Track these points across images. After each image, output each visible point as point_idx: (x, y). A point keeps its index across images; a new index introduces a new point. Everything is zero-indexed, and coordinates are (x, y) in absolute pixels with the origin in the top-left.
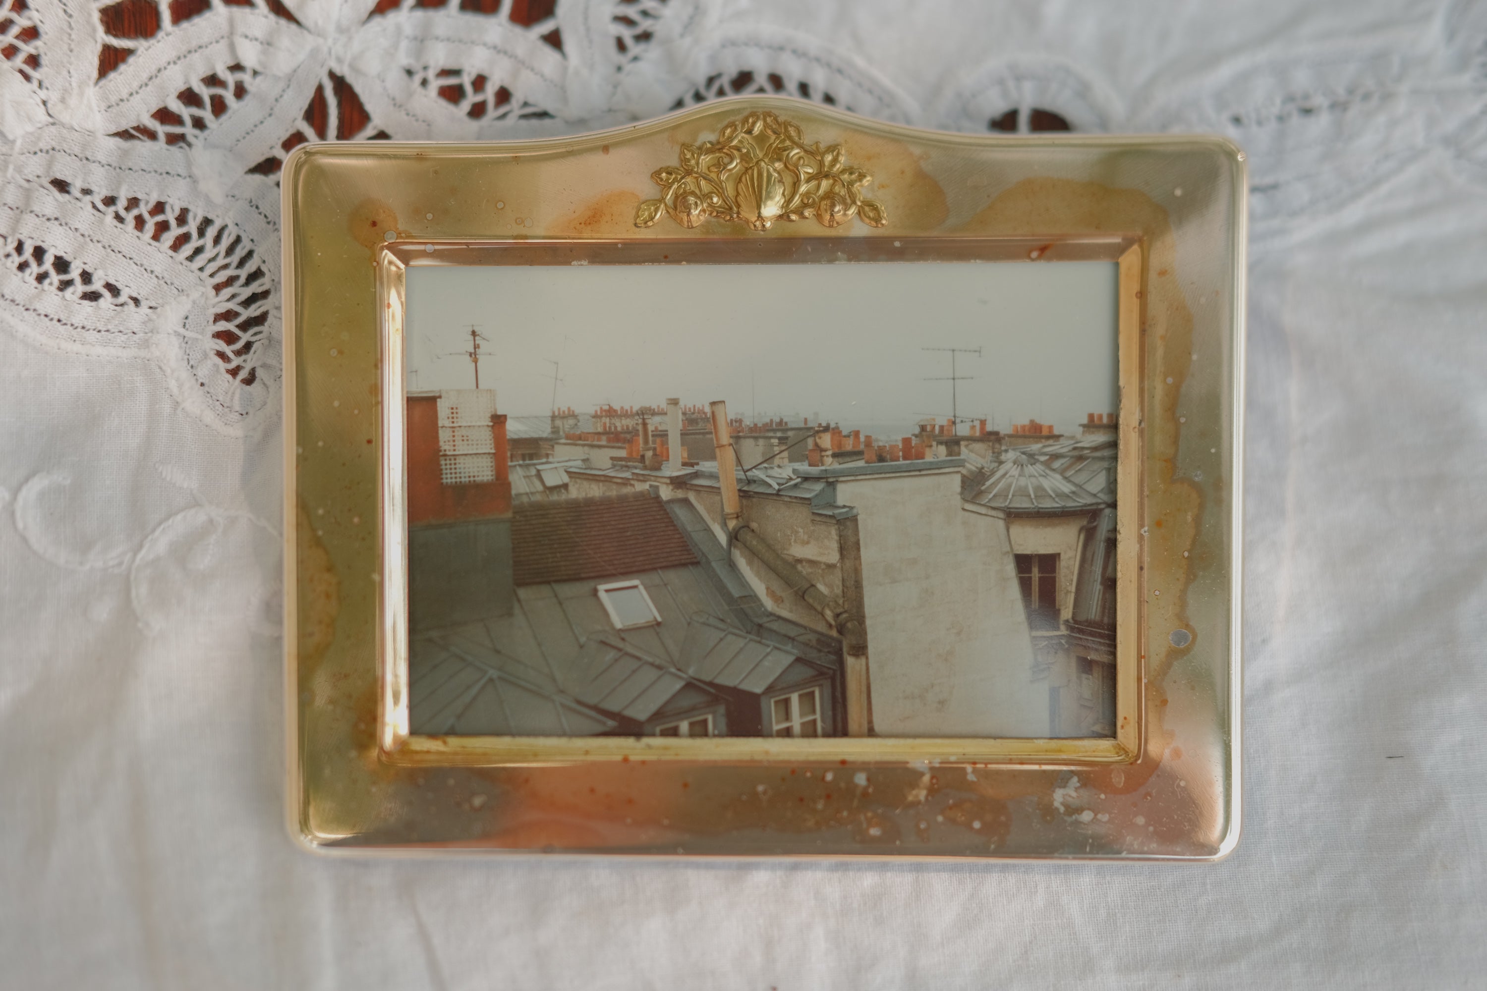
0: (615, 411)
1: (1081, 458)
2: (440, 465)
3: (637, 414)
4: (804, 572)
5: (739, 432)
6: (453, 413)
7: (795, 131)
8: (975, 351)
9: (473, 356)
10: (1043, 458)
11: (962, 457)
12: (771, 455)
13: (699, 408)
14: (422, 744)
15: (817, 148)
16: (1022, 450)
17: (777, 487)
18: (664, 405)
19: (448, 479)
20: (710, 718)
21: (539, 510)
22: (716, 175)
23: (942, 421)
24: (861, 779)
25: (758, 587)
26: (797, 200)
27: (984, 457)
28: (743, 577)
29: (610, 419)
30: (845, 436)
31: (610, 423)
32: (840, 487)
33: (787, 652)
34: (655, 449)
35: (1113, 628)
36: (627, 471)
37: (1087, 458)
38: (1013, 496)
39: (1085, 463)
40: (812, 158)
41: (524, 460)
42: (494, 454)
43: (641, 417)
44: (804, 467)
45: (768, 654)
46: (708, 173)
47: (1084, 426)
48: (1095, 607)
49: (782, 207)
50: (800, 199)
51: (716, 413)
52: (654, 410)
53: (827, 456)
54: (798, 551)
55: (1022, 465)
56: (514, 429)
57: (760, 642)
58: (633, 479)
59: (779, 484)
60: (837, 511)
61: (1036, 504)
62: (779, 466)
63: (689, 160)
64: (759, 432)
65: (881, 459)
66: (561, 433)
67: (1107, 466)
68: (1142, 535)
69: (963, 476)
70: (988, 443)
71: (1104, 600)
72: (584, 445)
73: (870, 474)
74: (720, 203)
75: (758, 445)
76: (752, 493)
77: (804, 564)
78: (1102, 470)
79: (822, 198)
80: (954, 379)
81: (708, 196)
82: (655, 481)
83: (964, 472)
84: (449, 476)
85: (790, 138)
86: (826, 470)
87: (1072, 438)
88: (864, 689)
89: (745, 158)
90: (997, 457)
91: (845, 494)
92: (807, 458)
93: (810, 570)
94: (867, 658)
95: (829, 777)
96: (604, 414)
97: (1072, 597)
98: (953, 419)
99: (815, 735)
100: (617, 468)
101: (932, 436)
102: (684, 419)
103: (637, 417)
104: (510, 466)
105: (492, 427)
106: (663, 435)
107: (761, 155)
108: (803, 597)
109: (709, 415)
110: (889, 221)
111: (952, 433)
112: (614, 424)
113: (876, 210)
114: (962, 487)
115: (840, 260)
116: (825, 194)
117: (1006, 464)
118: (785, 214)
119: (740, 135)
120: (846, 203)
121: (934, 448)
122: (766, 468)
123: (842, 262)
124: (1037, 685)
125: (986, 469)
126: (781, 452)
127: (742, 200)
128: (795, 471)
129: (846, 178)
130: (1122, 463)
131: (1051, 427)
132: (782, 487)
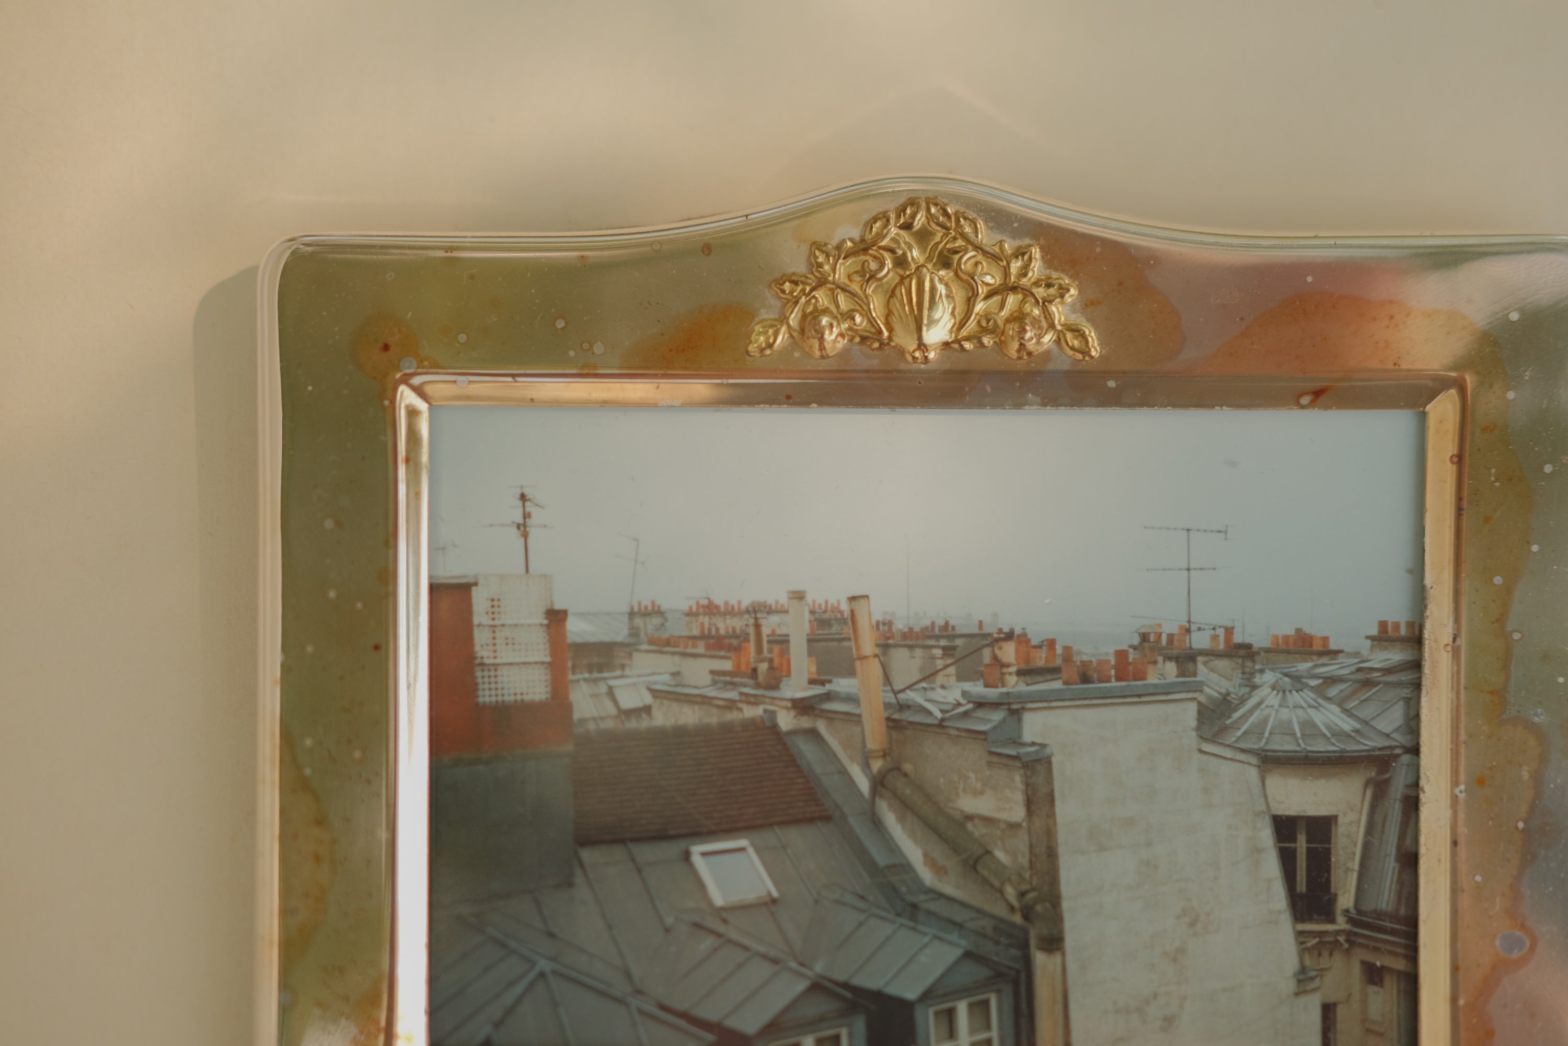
0: (717, 607)
1: (1368, 684)
2: (474, 678)
3: (748, 612)
4: (977, 834)
5: (888, 638)
6: (493, 606)
7: (970, 225)
8: (1219, 532)
9: (522, 528)
10: (1314, 683)
11: (1199, 678)
12: (932, 671)
13: (832, 605)
15: (1002, 248)
16: (1285, 671)
17: (939, 715)
18: (784, 600)
19: (486, 697)
20: (844, 1033)
21: (612, 741)
22: (859, 285)
23: (1168, 627)
25: (913, 853)
26: (972, 324)
27: (1229, 679)
28: (892, 838)
29: (710, 618)
30: (1035, 647)
31: (710, 624)
32: (1028, 717)
33: (950, 943)
34: (771, 661)
35: (1411, 924)
36: (733, 690)
37: (1378, 684)
38: (1271, 734)
39: (1375, 690)
40: (995, 263)
41: (590, 672)
42: (549, 663)
43: (753, 615)
44: (977, 688)
45: (925, 946)
46: (847, 282)
47: (1373, 638)
48: (1387, 893)
49: (951, 331)
50: (975, 322)
51: (857, 612)
52: (770, 606)
53: (1010, 674)
54: (968, 804)
55: (1284, 692)
56: (577, 629)
57: (914, 929)
58: (740, 701)
59: (942, 711)
60: (1023, 750)
62: (943, 687)
63: (820, 265)
64: (915, 639)
65: (1085, 679)
66: (643, 636)
67: (1409, 696)
68: (1456, 796)
69: (1200, 704)
70: (1236, 660)
71: (1401, 883)
72: (673, 653)
73: (1070, 700)
74: (864, 324)
75: (914, 657)
76: (905, 723)
77: (977, 822)
78: (1399, 700)
79: (1007, 321)
80: (1188, 570)
81: (849, 315)
82: (771, 704)
83: (1202, 698)
84: (487, 693)
85: (964, 236)
86: (1008, 694)
87: (1356, 654)
88: (1059, 997)
89: (901, 262)
90: (1249, 680)
91: (1035, 726)
92: (982, 676)
93: (984, 831)
94: (1063, 954)
96: (701, 610)
97: (1353, 879)
98: (1187, 625)
100: (719, 685)
101: (1157, 648)
102: (812, 619)
103: (747, 616)
104: (573, 681)
105: (548, 626)
106: (783, 641)
107: (922, 260)
108: (974, 868)
109: (847, 614)
110: (1101, 352)
111: (1185, 644)
112: (715, 625)
113: (1083, 337)
114: (1198, 720)
115: (1031, 405)
116: (1011, 315)
117: (1261, 688)
118: (957, 341)
119: (894, 231)
120: (1040, 328)
121: (1160, 665)
122: (924, 689)
123: (1033, 408)
124: (1303, 999)
125: (1233, 696)
126: (946, 667)
127: (895, 321)
128: (964, 694)
129: (1040, 292)
130: (1428, 693)
131: (1325, 639)
132: (947, 715)
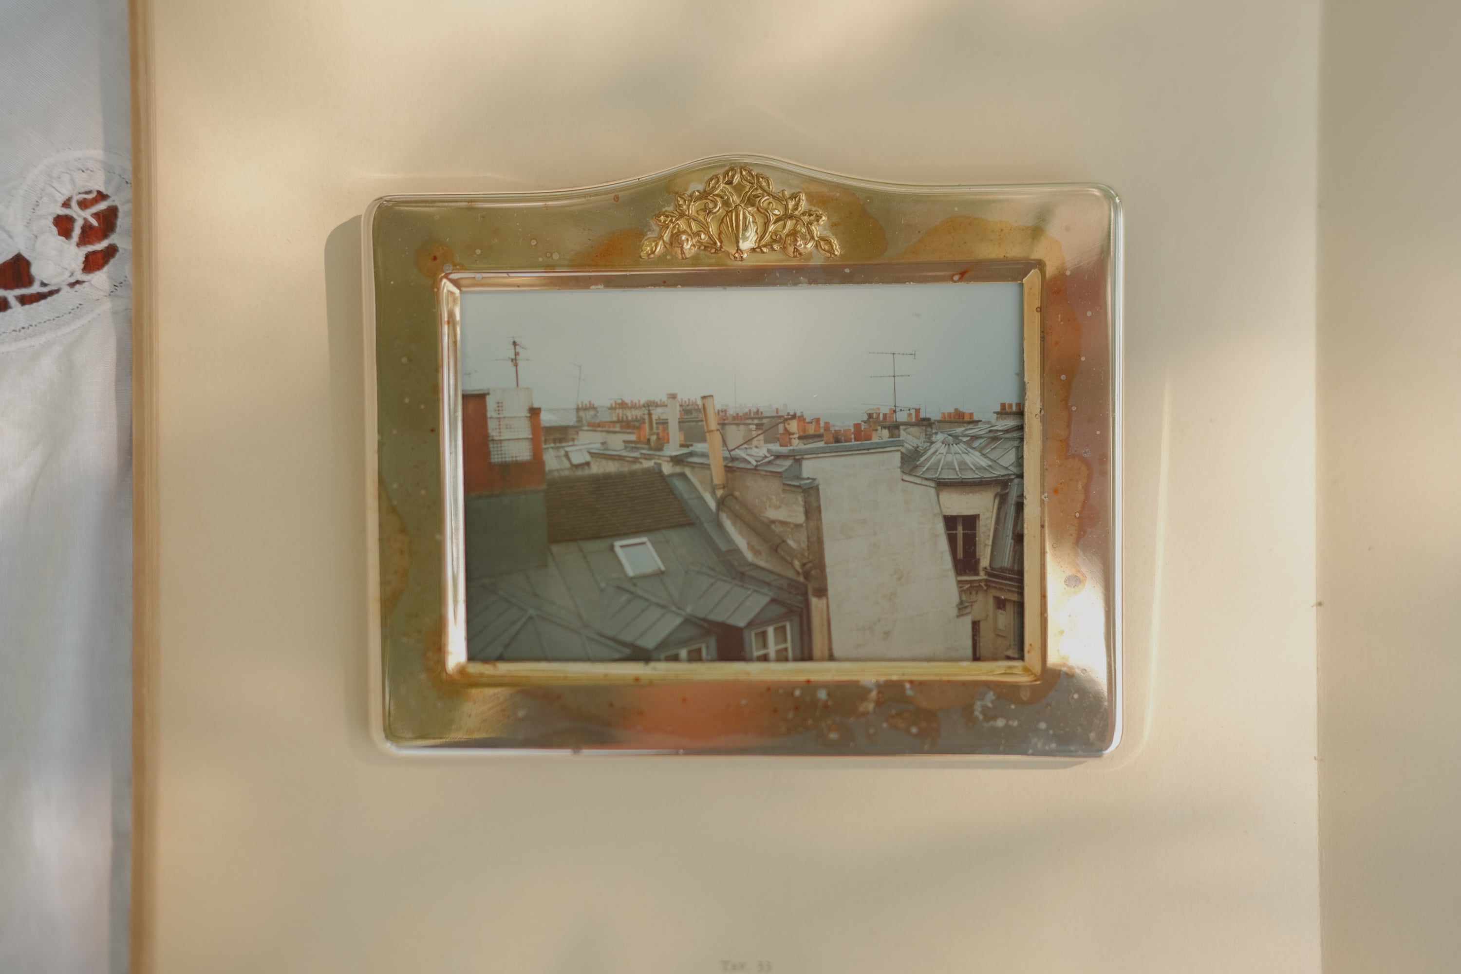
0: (627, 404)
1: (995, 439)
2: (488, 448)
3: (644, 406)
4: (777, 531)
5: (724, 420)
6: (498, 407)
7: (765, 182)
9: (514, 361)
10: (965, 439)
11: (901, 438)
12: (750, 438)
13: (692, 401)
14: (476, 668)
15: (783, 195)
16: (949, 433)
17: (754, 463)
18: (664, 399)
19: (495, 459)
20: (704, 646)
21: (568, 483)
22: (703, 217)
23: (885, 410)
24: (822, 695)
25: (741, 542)
26: (767, 237)
27: (918, 438)
28: (729, 535)
29: (623, 411)
30: (808, 423)
31: (623, 414)
32: (805, 463)
33: (764, 594)
34: (658, 434)
35: (1021, 573)
36: (636, 452)
37: (1001, 439)
38: (942, 469)
39: (999, 442)
40: (779, 202)
41: (555, 443)
42: (532, 439)
43: (647, 408)
44: (776, 447)
45: (748, 596)
46: (696, 215)
47: (997, 413)
48: (1007, 557)
49: (756, 242)
50: (769, 236)
51: (706, 405)
52: (657, 403)
53: (795, 438)
54: (772, 514)
55: (949, 445)
56: (547, 419)
57: (742, 586)
58: (641, 458)
59: (757, 461)
60: (803, 482)
61: (960, 476)
62: (756, 447)
63: (680, 206)
64: (739, 420)
65: (837, 440)
66: (584, 422)
67: (1017, 445)
68: (1043, 500)
69: (902, 453)
70: (922, 427)
71: (1015, 551)
72: (602, 431)
73: (828, 453)
74: (706, 239)
75: (740, 430)
76: (735, 468)
77: (777, 524)
78: (1012, 448)
79: (787, 235)
80: (894, 376)
81: (698, 234)
82: (659, 459)
83: (903, 450)
85: (762, 188)
86: (793, 450)
87: (989, 422)
88: (825, 623)
89: (726, 203)
90: (929, 438)
91: (809, 468)
92: (779, 440)
93: (781, 529)
94: (827, 599)
95: (797, 693)
96: (618, 406)
97: (989, 550)
98: (894, 408)
99: (786, 660)
100: (628, 449)
101: (877, 422)
102: (681, 409)
103: (644, 409)
104: (545, 449)
105: (530, 417)
106: (664, 423)
107: (738, 202)
108: (776, 551)
109: (701, 406)
110: (841, 252)
111: (893, 420)
112: (626, 414)
113: (829, 243)
114: (901, 463)
115: (802, 283)
116: (789, 232)
117: (935, 444)
118: (759, 247)
119: (722, 185)
120: (806, 239)
121: (879, 431)
122: (746, 448)
123: (804, 285)
124: (961, 619)
125: (920, 448)
126: (758, 435)
127: (723, 236)
128: (769, 451)
129: (806, 218)
130: (1027, 443)
131: (971, 414)
132: (759, 463)
